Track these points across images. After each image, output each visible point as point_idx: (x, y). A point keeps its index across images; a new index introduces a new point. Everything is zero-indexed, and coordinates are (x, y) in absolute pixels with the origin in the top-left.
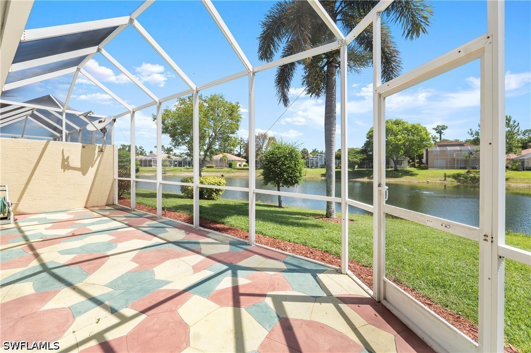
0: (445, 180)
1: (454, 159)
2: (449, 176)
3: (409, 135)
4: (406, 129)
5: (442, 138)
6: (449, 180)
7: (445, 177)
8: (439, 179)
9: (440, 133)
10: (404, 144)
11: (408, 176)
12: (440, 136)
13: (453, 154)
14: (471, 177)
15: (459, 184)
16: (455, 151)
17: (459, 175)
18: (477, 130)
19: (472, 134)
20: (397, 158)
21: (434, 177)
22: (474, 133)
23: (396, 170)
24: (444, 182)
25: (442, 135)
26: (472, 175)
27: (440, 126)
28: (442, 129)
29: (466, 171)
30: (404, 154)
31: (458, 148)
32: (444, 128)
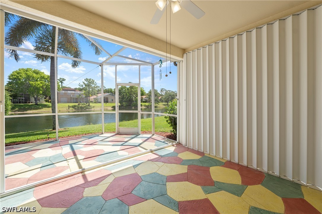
0: (69, 109)
1: (71, 98)
2: (70, 107)
3: (45, 81)
4: (43, 78)
5: (63, 86)
6: (71, 108)
7: (69, 107)
8: (66, 108)
9: (62, 83)
10: (42, 87)
11: (46, 108)
12: (62, 84)
13: (71, 95)
14: (80, 107)
15: (76, 110)
16: (71, 93)
17: (75, 106)
18: (82, 84)
19: (80, 86)
20: (37, 96)
21: (62, 108)
22: (81, 85)
23: (36, 104)
24: (68, 110)
25: (63, 84)
26: (80, 106)
27: (62, 79)
28: (63, 80)
29: (78, 104)
30: (43, 93)
31: (73, 92)
32: (64, 80)
